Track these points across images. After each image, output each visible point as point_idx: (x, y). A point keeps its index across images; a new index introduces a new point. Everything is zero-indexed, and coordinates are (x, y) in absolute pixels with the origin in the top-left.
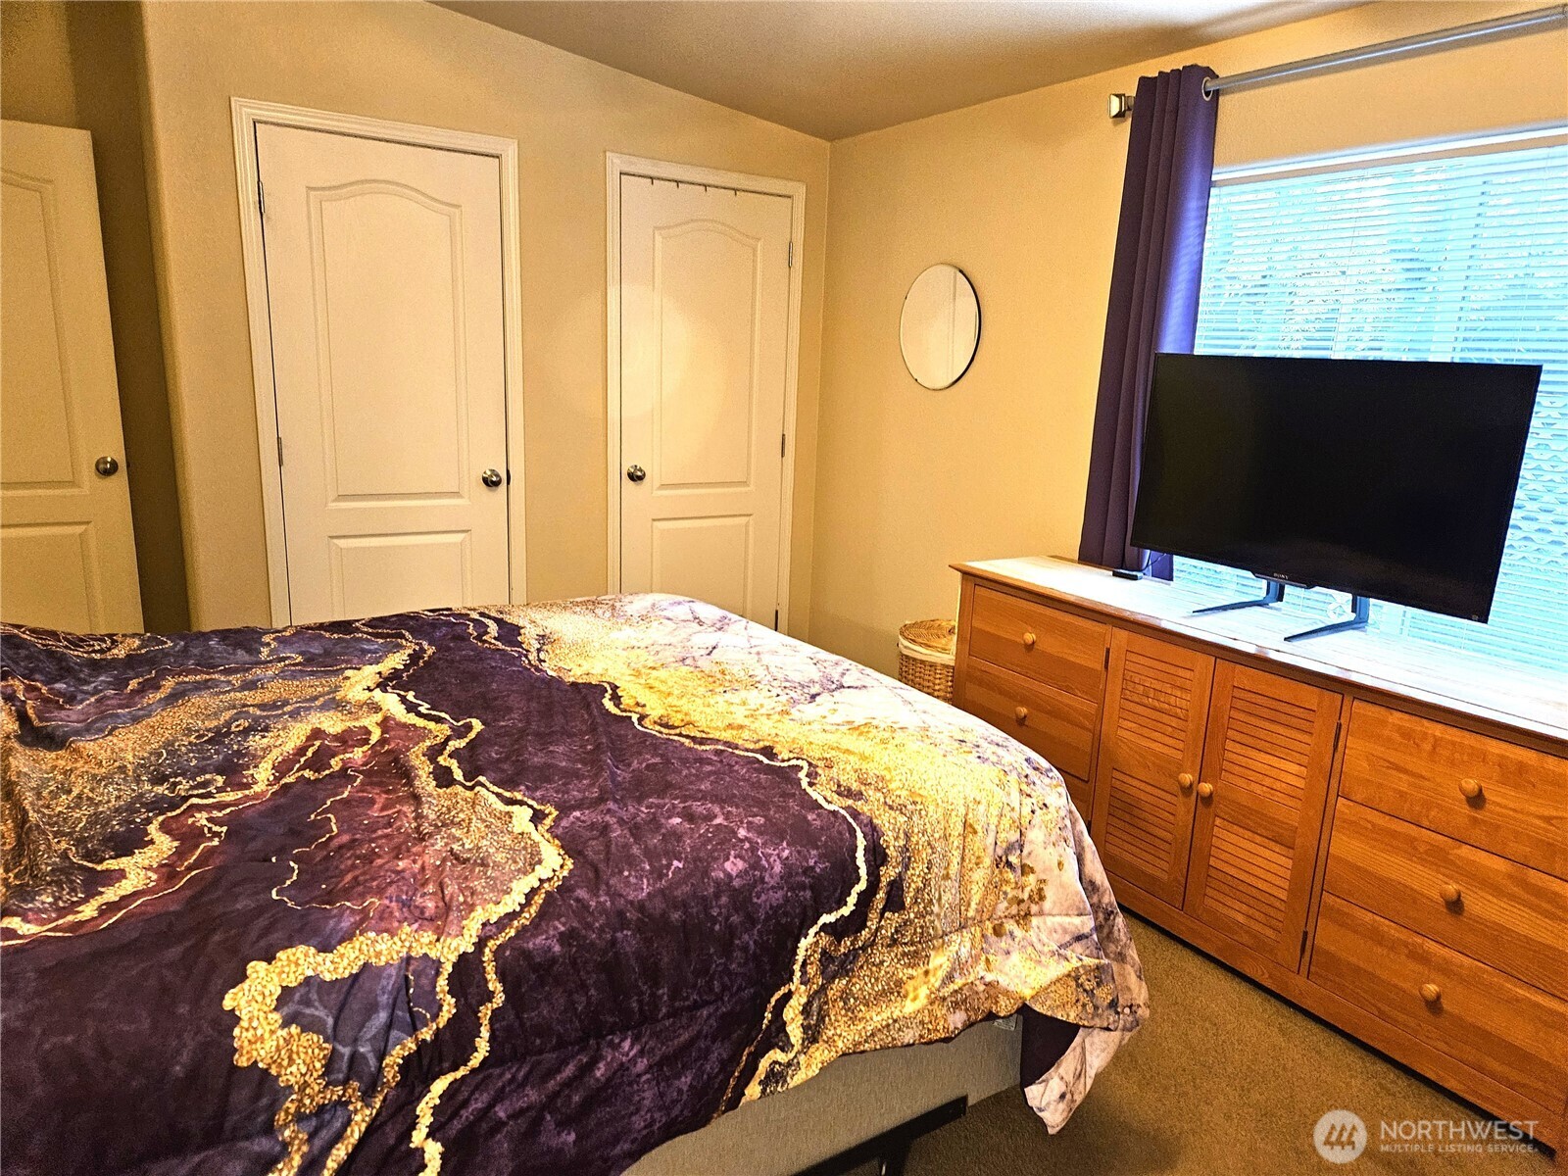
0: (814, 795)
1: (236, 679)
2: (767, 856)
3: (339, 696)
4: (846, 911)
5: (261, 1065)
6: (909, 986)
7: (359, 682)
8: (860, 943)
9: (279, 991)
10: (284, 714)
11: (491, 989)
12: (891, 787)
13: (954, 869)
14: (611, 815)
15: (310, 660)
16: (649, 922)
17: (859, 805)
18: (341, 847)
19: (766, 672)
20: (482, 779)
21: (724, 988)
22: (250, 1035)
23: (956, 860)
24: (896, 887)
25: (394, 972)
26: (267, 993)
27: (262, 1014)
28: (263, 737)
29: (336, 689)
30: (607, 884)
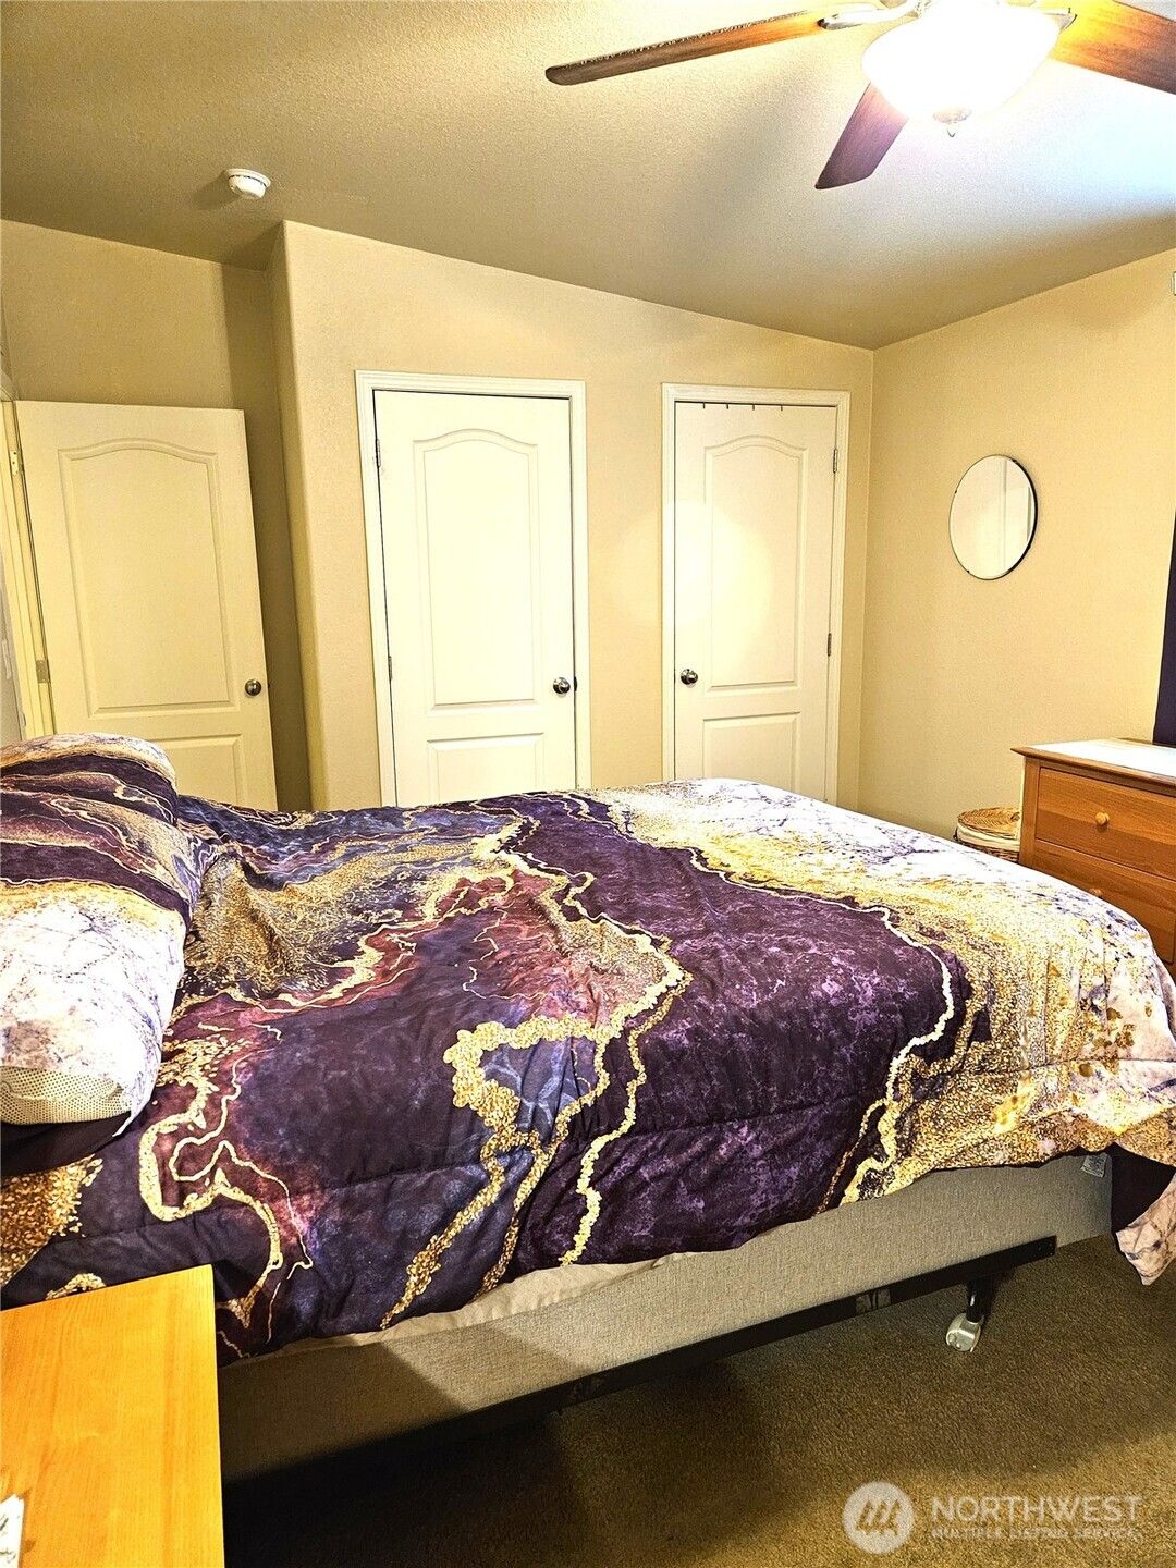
0: (899, 934)
1: (390, 844)
2: (860, 982)
3: (472, 856)
4: (935, 1036)
5: (472, 1107)
6: (998, 1111)
7: (486, 846)
8: (949, 1069)
9: (481, 1053)
10: (435, 868)
11: (636, 1068)
12: (972, 930)
13: (1039, 1006)
14: (716, 941)
15: (443, 831)
16: (761, 1029)
17: (943, 944)
18: (505, 959)
19: (837, 838)
20: (603, 914)
21: (826, 1093)
22: (464, 1083)
23: (1040, 998)
24: (982, 1019)
25: (563, 1047)
26: (473, 1054)
27: (471, 1071)
28: (423, 884)
29: (469, 852)
30: (723, 994)
